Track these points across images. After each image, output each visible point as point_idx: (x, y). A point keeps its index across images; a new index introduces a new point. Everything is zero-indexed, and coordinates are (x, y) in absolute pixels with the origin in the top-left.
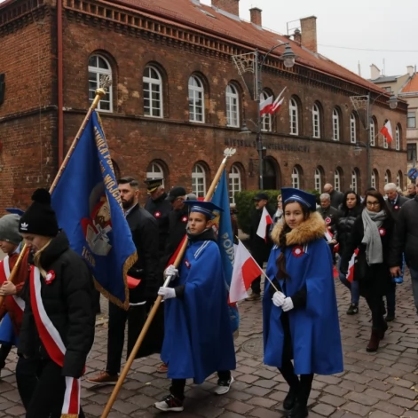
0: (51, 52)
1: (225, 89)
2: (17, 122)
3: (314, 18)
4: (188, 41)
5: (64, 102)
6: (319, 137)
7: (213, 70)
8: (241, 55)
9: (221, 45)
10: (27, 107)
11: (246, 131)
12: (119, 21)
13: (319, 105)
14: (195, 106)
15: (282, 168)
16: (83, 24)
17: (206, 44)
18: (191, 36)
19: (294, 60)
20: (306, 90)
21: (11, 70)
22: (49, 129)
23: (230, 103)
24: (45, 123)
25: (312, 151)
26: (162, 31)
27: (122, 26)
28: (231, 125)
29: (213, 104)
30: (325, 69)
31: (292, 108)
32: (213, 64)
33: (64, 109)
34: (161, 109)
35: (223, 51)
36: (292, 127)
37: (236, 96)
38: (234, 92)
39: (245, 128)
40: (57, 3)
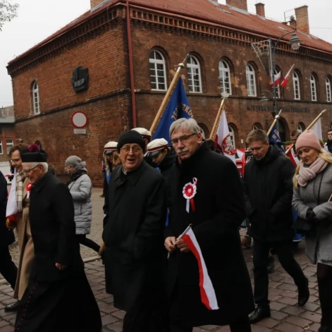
0: (124, 50)
1: (245, 69)
2: (99, 102)
3: (305, 7)
4: (217, 34)
5: (135, 86)
6: (316, 100)
7: (236, 55)
8: (258, 43)
9: (240, 36)
10: (107, 91)
11: (265, 99)
12: (168, 24)
13: (315, 75)
14: (224, 82)
15: (290, 126)
16: (144, 29)
17: (230, 36)
18: (219, 31)
19: (299, 44)
20: (305, 65)
21: (93, 65)
22: (125, 106)
23: (249, 79)
24: (122, 102)
25: (312, 112)
26: (198, 29)
27: (171, 27)
28: (251, 95)
29: (237, 80)
30: (318, 47)
31: (295, 79)
32: (235, 50)
33: (135, 91)
34: (200, 86)
35: (242, 40)
36: (295, 94)
37: (253, 73)
38: (251, 70)
39: (264, 97)
40: (126, 15)
